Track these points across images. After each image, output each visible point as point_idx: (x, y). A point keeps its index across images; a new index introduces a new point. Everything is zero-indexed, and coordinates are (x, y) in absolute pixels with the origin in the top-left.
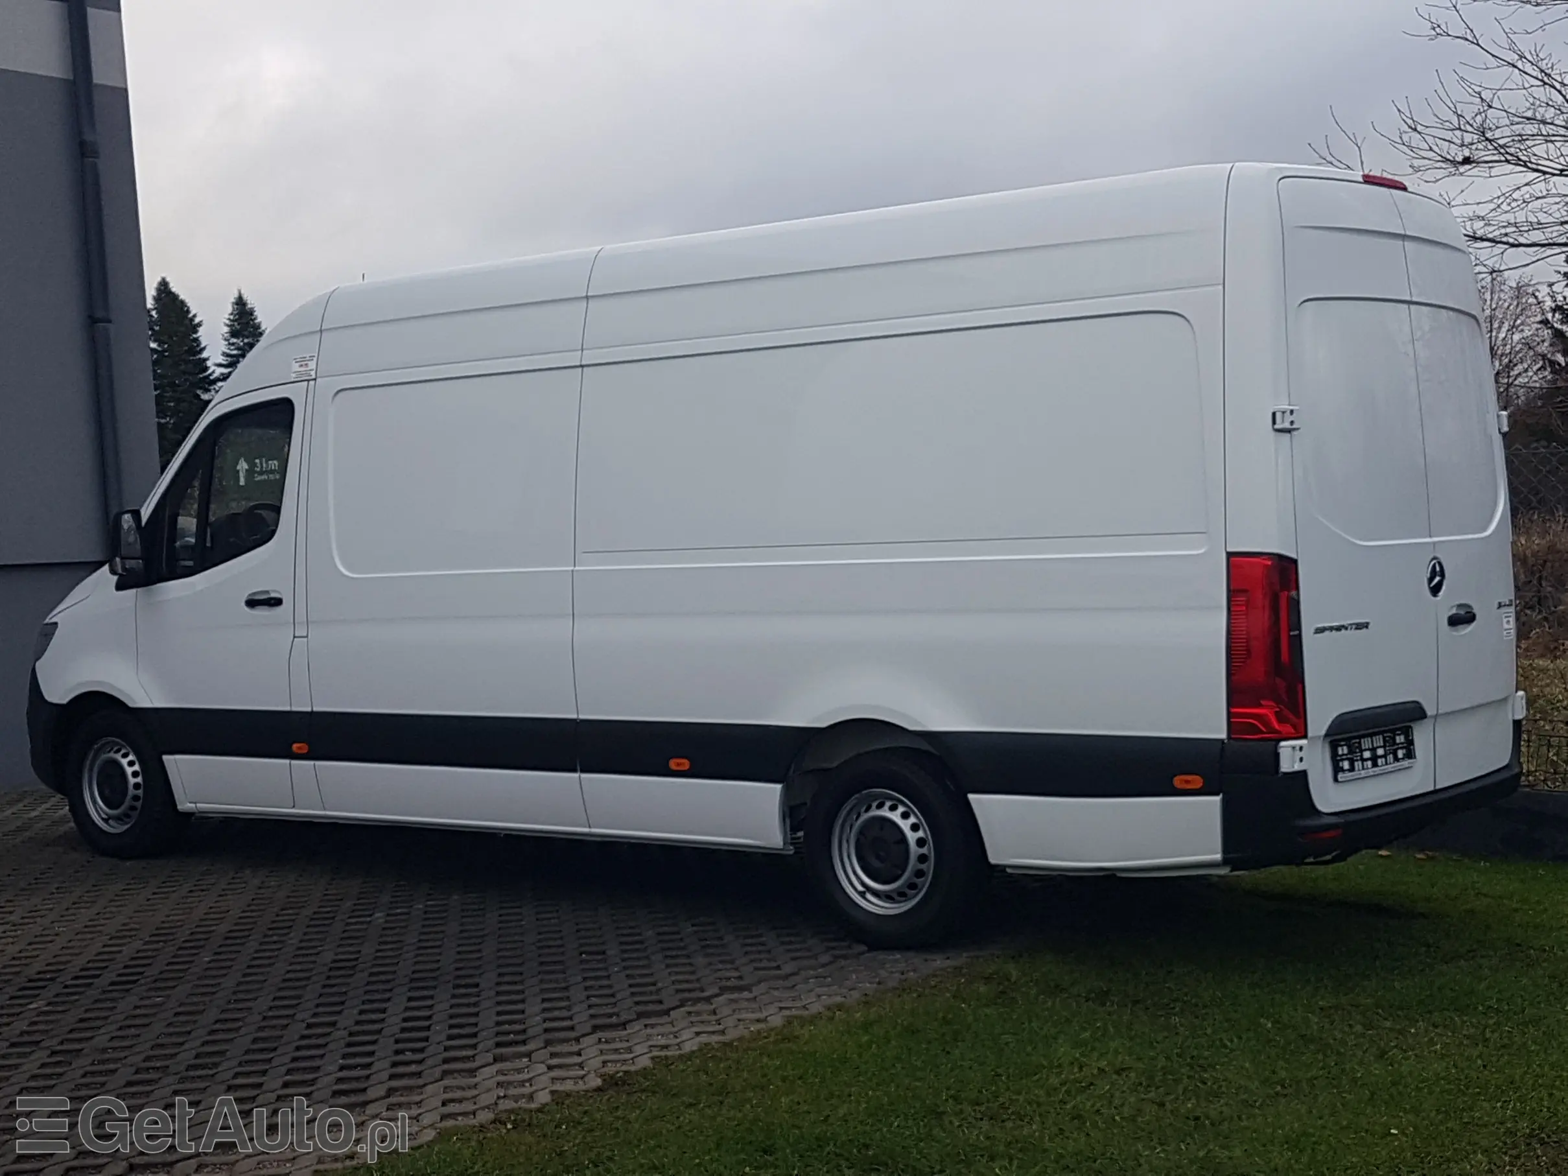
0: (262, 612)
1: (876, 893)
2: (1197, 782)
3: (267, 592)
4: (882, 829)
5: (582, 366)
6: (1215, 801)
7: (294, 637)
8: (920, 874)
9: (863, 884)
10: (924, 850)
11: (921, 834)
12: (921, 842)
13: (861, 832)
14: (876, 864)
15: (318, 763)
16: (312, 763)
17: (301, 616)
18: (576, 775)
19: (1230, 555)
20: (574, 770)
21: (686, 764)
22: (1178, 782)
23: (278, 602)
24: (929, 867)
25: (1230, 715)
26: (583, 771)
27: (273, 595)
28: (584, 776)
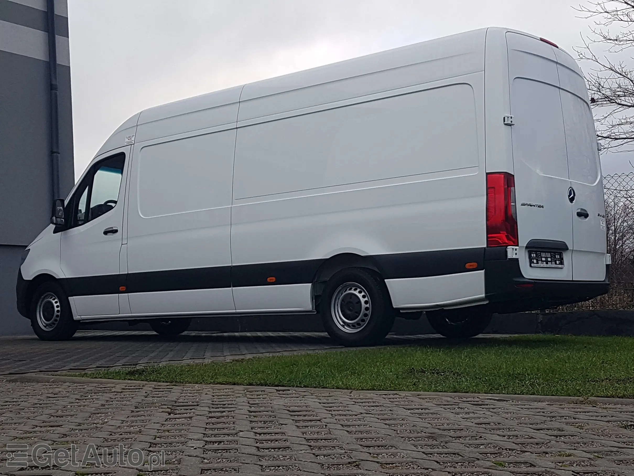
0: (110, 236)
1: (348, 325)
2: (475, 265)
3: (112, 228)
4: (351, 298)
5: (237, 128)
6: (482, 272)
7: (122, 244)
8: (366, 315)
9: (344, 322)
10: (368, 305)
11: (366, 299)
12: (366, 302)
13: (343, 300)
14: (349, 312)
15: (129, 294)
16: (127, 294)
17: (125, 236)
18: (231, 288)
19: (487, 174)
20: (230, 287)
21: (273, 279)
22: (467, 266)
23: (116, 231)
24: (369, 312)
25: (487, 238)
26: (233, 287)
27: (114, 229)
28: (234, 288)
